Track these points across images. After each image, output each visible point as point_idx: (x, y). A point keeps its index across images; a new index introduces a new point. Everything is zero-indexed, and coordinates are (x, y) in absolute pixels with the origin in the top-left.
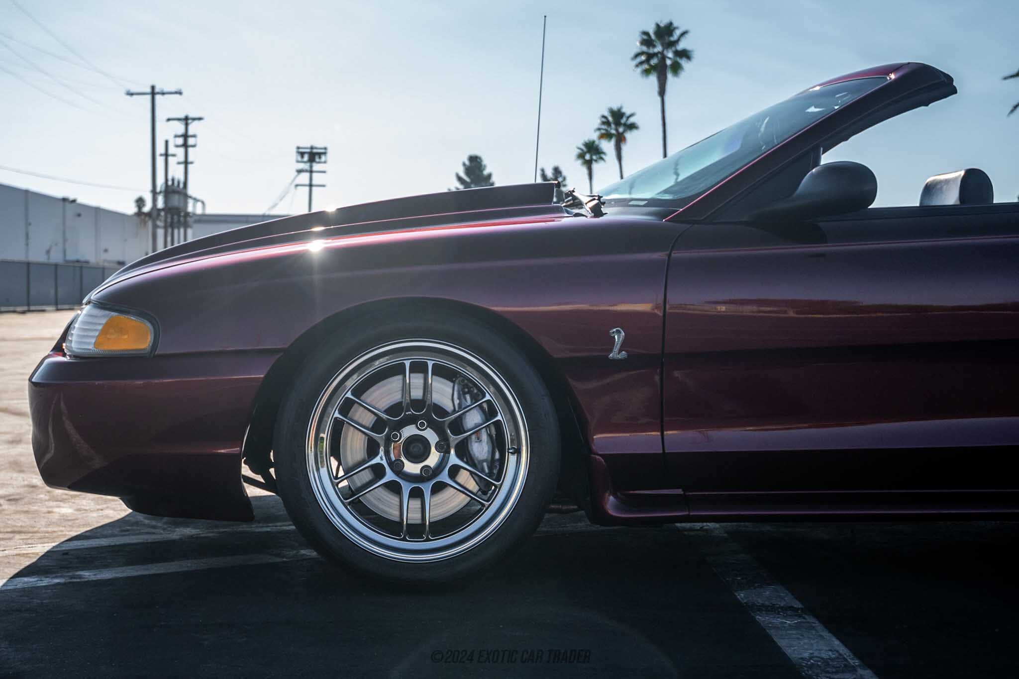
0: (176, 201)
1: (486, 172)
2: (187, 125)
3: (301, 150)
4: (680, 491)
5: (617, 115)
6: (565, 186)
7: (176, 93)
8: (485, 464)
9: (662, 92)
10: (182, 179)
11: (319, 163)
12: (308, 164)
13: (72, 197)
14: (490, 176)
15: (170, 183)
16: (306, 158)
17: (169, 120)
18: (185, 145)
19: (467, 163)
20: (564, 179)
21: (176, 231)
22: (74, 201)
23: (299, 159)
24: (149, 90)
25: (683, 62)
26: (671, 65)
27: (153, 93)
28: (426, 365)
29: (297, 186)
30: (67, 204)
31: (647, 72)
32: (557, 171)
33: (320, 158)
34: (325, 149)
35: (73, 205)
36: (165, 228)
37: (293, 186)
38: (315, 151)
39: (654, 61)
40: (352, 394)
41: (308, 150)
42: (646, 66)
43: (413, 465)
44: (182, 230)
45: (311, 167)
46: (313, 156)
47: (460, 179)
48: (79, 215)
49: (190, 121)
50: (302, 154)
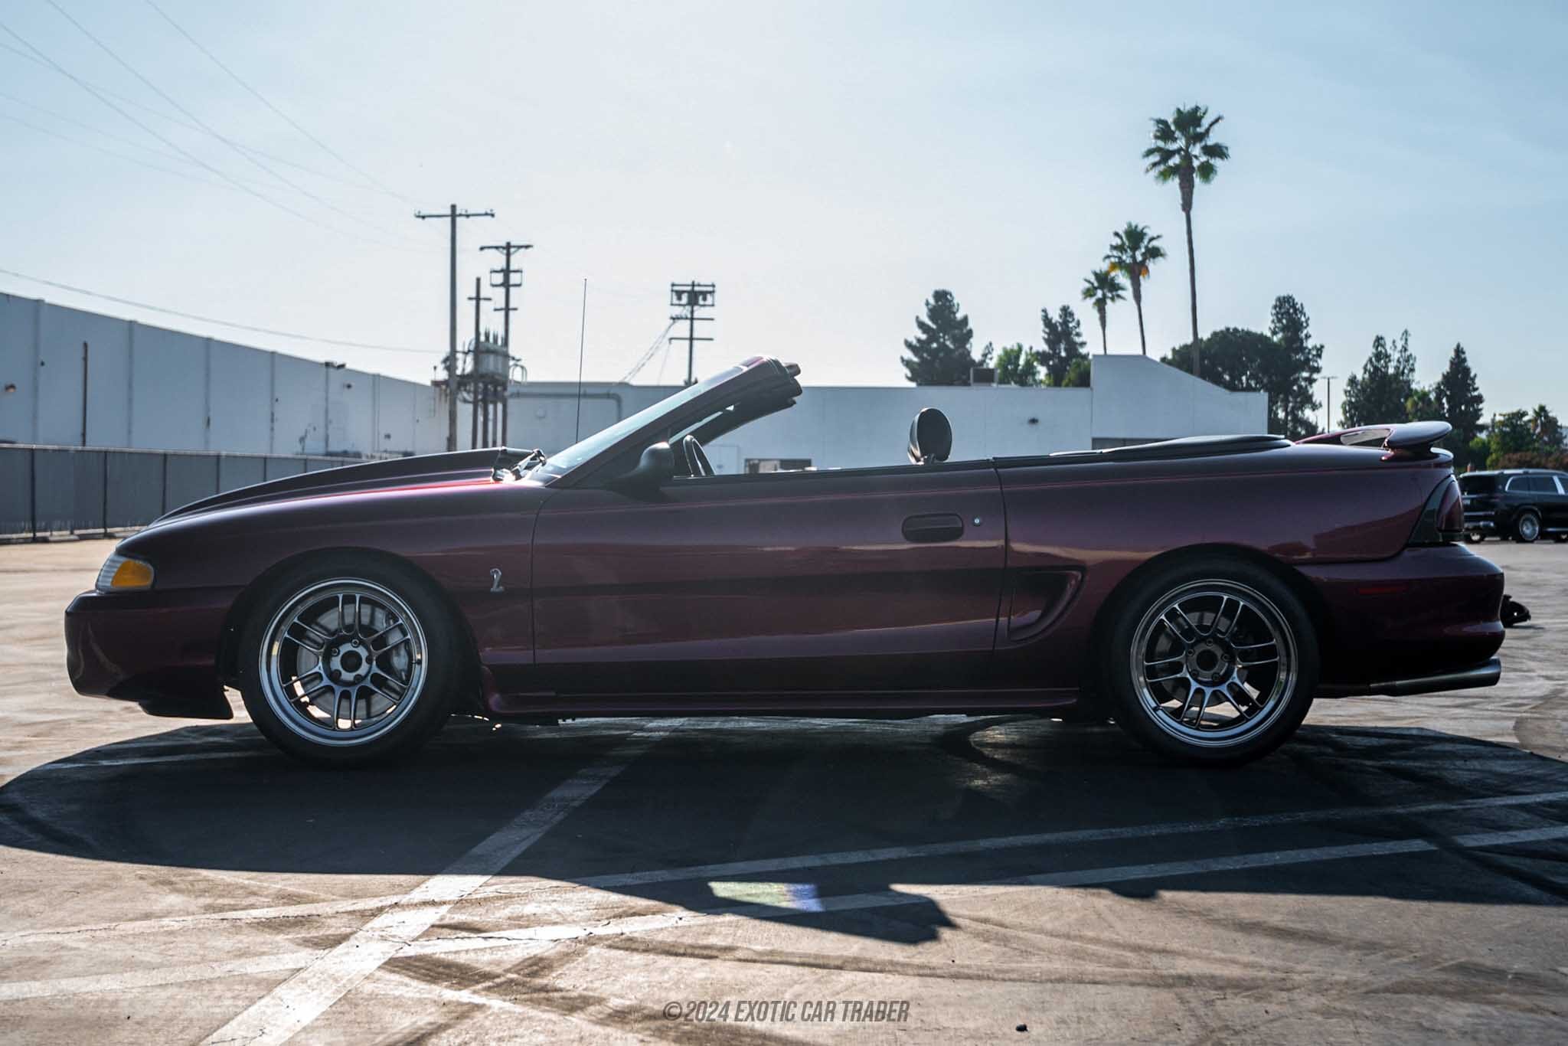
0: (491, 364)
1: (959, 316)
2: (508, 255)
3: (676, 288)
4: (553, 694)
5: (1135, 236)
6: (1078, 335)
7: (486, 214)
8: (403, 674)
9: (1187, 206)
10: (501, 333)
11: (704, 306)
12: (688, 308)
13: (338, 361)
14: (965, 320)
15: (482, 338)
16: (685, 299)
17: (482, 249)
18: (506, 284)
19: (932, 301)
20: (1078, 323)
21: (491, 407)
22: (342, 366)
23: (675, 301)
24: (448, 212)
25: (1216, 162)
26: (1199, 167)
27: (454, 216)
28: (355, 597)
29: (671, 339)
30: (331, 370)
31: (1165, 175)
32: (1066, 312)
33: (705, 299)
34: (713, 286)
35: (341, 370)
36: (475, 403)
37: (666, 340)
38: (697, 289)
39: (1176, 160)
40: (299, 619)
41: (689, 288)
42: (1162, 167)
43: (348, 674)
44: (500, 406)
45: (692, 312)
46: (694, 296)
47: (921, 325)
48: (349, 386)
49: (512, 250)
50: (679, 294)
